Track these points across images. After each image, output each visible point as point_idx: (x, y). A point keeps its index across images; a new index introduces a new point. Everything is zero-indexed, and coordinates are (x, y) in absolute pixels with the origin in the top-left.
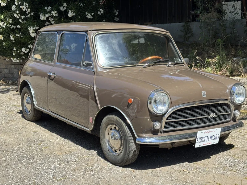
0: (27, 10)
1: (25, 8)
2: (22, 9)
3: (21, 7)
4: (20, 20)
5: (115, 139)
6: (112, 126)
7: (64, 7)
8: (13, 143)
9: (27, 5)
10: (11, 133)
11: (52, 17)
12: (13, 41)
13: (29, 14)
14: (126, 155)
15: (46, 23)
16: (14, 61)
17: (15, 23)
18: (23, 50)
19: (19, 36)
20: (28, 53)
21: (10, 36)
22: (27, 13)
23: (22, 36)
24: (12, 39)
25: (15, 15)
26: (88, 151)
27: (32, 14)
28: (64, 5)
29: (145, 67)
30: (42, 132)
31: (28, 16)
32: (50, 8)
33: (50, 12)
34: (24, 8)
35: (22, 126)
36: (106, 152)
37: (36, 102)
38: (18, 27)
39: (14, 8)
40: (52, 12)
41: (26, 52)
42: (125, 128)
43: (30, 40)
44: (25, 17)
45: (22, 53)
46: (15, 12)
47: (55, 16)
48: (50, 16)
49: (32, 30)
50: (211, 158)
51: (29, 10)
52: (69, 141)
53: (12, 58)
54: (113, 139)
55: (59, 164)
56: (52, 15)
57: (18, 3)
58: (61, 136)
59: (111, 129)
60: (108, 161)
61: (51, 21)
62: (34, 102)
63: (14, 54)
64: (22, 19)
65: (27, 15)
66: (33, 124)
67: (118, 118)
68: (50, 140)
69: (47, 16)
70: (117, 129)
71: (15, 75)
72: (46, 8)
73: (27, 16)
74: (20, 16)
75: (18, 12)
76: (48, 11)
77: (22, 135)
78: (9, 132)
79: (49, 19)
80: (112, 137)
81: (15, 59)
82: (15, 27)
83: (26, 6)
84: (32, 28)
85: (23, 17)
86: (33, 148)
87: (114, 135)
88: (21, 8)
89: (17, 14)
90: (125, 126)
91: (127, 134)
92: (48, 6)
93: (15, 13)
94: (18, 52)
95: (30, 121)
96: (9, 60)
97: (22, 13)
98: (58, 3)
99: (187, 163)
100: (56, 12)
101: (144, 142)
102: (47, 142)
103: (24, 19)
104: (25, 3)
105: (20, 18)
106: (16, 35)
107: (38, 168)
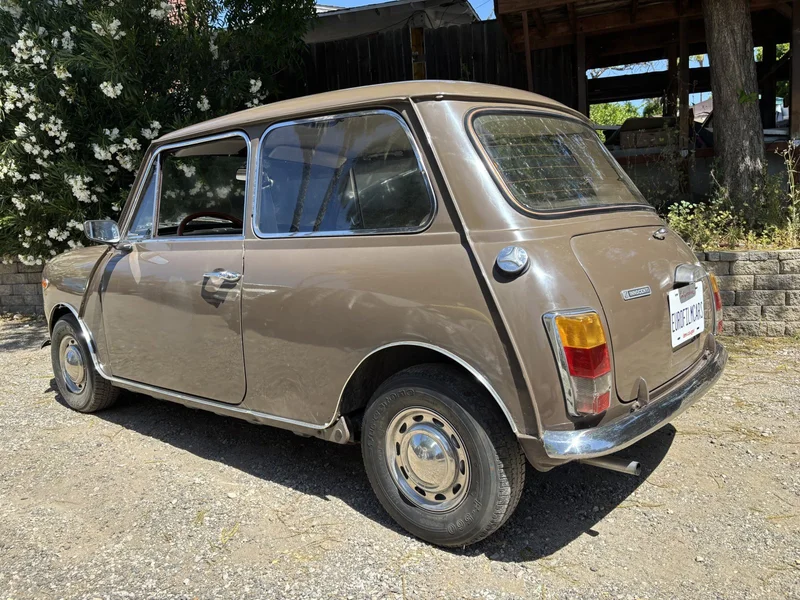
0: (58, 134)
1: (54, 128)
2: (46, 132)
3: (43, 127)
4: (39, 161)
7: (153, 130)
9: (60, 122)
10: (67, 482)
11: (125, 152)
12: (21, 214)
15: (107, 168)
16: (26, 263)
17: (24, 167)
18: (53, 233)
19: (39, 198)
20: (66, 241)
21: (14, 200)
22: (58, 142)
23: (46, 201)
24: (20, 205)
25: (28, 147)
27: (72, 145)
28: (152, 126)
31: (61, 149)
32: (116, 131)
33: (119, 141)
34: (51, 130)
35: (99, 445)
38: (35, 176)
39: (20, 129)
40: (126, 141)
41: (60, 239)
43: (69, 208)
44: (52, 153)
45: (48, 243)
46: (25, 139)
47: (133, 149)
48: (119, 151)
49: (80, 183)
51: (65, 134)
53: (20, 256)
56: (124, 146)
57: (36, 115)
61: (121, 162)
63: (26, 245)
64: (45, 157)
65: (58, 147)
68: (230, 495)
69: (113, 149)
71: (29, 299)
72: (108, 132)
73: (57, 151)
74: (39, 149)
75: (34, 139)
76: (113, 137)
77: (111, 482)
79: (118, 158)
81: (30, 257)
82: (25, 179)
83: (55, 124)
84: (79, 177)
85: (46, 153)
88: (42, 129)
89: (33, 144)
92: (111, 128)
93: (25, 141)
94: (39, 238)
96: (11, 262)
97: (46, 141)
98: (134, 122)
100: (135, 140)
103: (50, 158)
104: (52, 118)
105: (40, 155)
106: (32, 196)
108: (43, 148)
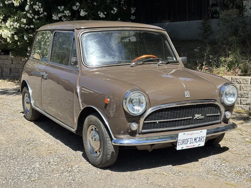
0: (39, 9)
1: (38, 7)
3: (34, 7)
4: (34, 20)
5: (95, 140)
6: (93, 127)
7: (77, 6)
8: (4, 142)
9: (40, 4)
10: (6, 133)
11: (65, 16)
12: (27, 41)
13: (42, 13)
14: (104, 157)
17: (29, 23)
19: (32, 35)
21: (24, 36)
22: (40, 13)
24: (26, 38)
25: (28, 15)
26: (74, 152)
27: (45, 14)
29: (132, 66)
30: (37, 132)
31: (41, 15)
32: (63, 7)
33: (63, 12)
34: (36, 8)
35: (20, 126)
36: (88, 153)
37: (33, 102)
38: (32, 26)
39: (27, 8)
40: (65, 12)
42: (103, 128)
44: (38, 17)
46: (28, 12)
47: (67, 15)
48: (63, 16)
50: (198, 161)
51: (42, 9)
52: (60, 141)
54: (93, 140)
55: (40, 165)
56: (64, 14)
57: (30, 3)
58: (53, 136)
59: (92, 130)
60: (90, 163)
61: (64, 20)
62: (32, 102)
63: (28, 54)
64: (36, 18)
65: (40, 14)
66: (32, 123)
67: (97, 118)
68: (41, 140)
69: (59, 15)
70: (97, 129)
72: (59, 8)
73: (40, 16)
74: (33, 15)
75: (31, 11)
76: (61, 10)
77: (16, 134)
78: (4, 131)
79: (62, 19)
80: (92, 138)
82: (29, 27)
83: (38, 5)
85: (36, 17)
86: (21, 148)
87: (94, 136)
88: (34, 8)
89: (30, 14)
90: (102, 127)
91: (105, 135)
92: (61, 6)
95: (29, 121)
97: (36, 13)
98: (71, 2)
99: (171, 166)
100: (68, 12)
101: (120, 144)
102: (37, 142)
103: (38, 19)
104: (37, 3)
105: (33, 18)
106: (29, 35)
107: (18, 168)
108: (34, 15)
